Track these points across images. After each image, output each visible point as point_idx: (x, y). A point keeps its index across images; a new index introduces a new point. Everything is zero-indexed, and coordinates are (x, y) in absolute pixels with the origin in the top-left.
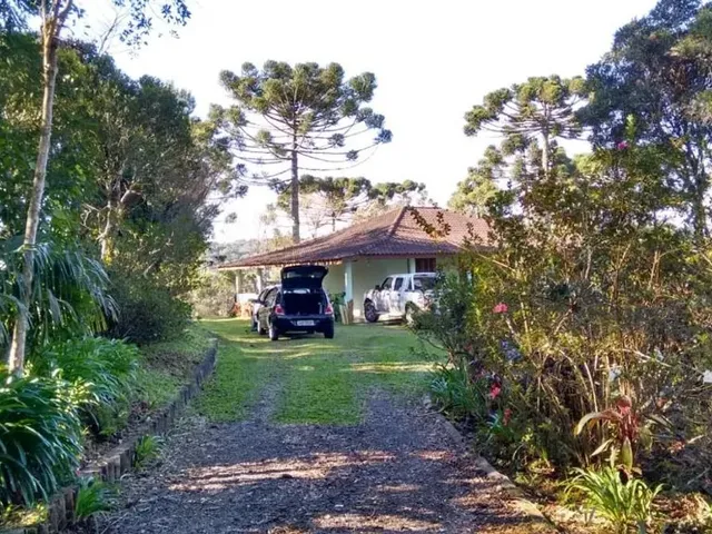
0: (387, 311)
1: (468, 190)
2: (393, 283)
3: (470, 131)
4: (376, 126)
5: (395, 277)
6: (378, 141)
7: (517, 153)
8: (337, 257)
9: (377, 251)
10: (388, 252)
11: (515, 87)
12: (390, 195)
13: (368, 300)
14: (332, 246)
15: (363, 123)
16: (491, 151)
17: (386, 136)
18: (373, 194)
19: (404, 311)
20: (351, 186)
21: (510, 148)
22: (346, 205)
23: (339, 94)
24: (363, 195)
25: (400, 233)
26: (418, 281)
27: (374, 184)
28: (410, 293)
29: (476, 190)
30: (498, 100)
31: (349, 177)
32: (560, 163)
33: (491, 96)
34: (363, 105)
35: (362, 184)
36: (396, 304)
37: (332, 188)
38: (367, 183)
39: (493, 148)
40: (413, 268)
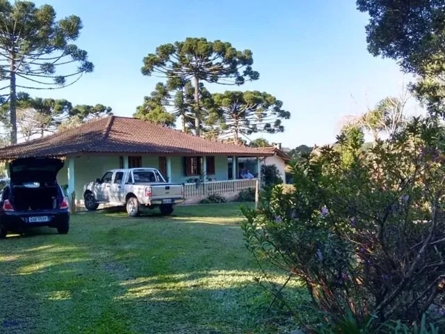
0: (107, 200)
1: (145, 112)
2: (113, 177)
3: (146, 72)
4: (80, 59)
5: (115, 172)
6: (81, 70)
7: (178, 89)
8: (60, 153)
9: (98, 149)
10: (106, 150)
11: (177, 43)
12: (86, 113)
13: (88, 192)
14: (52, 145)
15: (69, 56)
16: (160, 87)
17: (89, 67)
18: (73, 112)
19: (124, 201)
20: (57, 106)
21: (173, 85)
22: (53, 120)
23: (51, 31)
24: (66, 113)
25: (113, 136)
26: (137, 176)
27: (74, 105)
28: (130, 186)
29: (151, 112)
30: (166, 51)
31: (55, 99)
32: (206, 97)
33: (162, 47)
34: (70, 42)
35: (65, 105)
36: (116, 195)
37: (42, 107)
38: (69, 105)
39: (161, 84)
40: (126, 165)
